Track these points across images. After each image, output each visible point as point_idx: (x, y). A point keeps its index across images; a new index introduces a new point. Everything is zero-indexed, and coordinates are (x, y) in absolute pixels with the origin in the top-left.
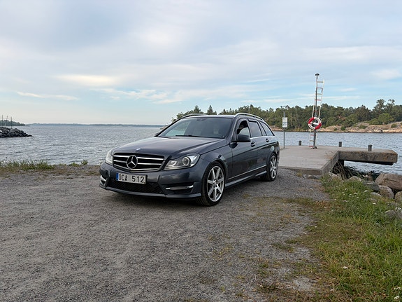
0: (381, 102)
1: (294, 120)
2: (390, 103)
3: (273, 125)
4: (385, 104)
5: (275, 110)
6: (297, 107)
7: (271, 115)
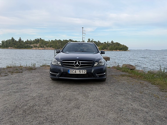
0: (89, 39)
1: (59, 45)
2: (92, 40)
3: (51, 47)
4: (90, 40)
5: (51, 41)
6: (60, 40)
7: (50, 43)
